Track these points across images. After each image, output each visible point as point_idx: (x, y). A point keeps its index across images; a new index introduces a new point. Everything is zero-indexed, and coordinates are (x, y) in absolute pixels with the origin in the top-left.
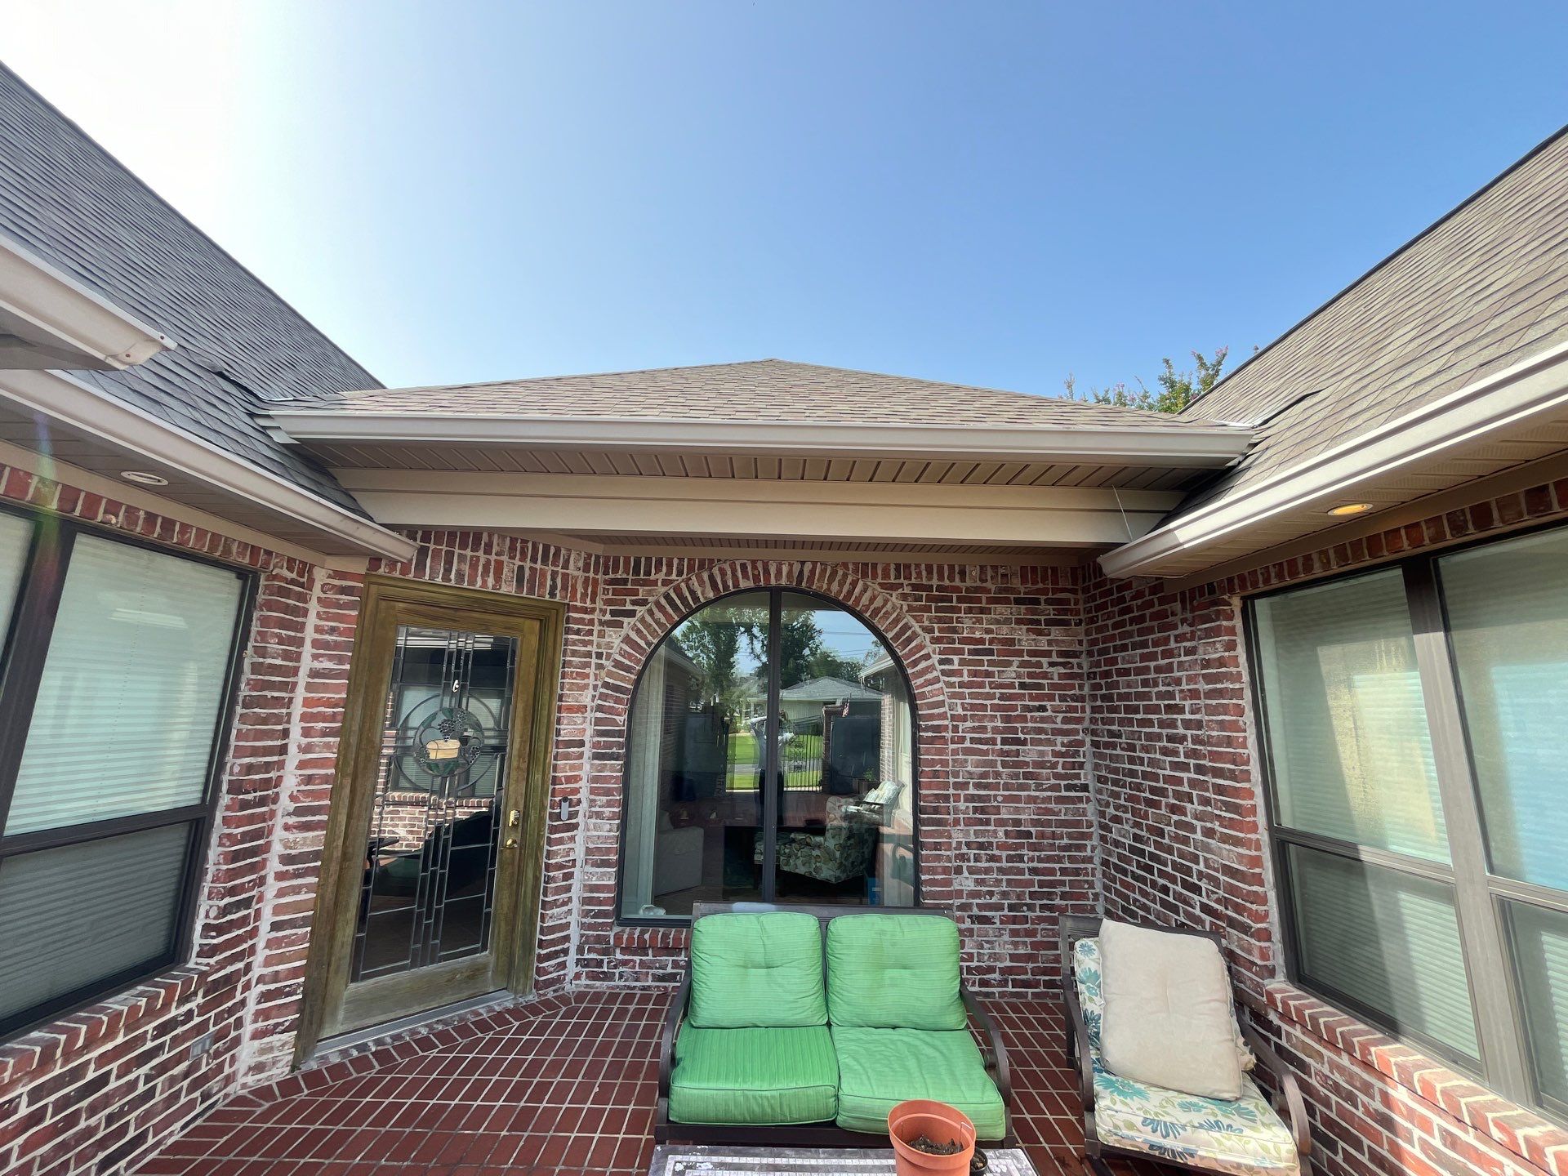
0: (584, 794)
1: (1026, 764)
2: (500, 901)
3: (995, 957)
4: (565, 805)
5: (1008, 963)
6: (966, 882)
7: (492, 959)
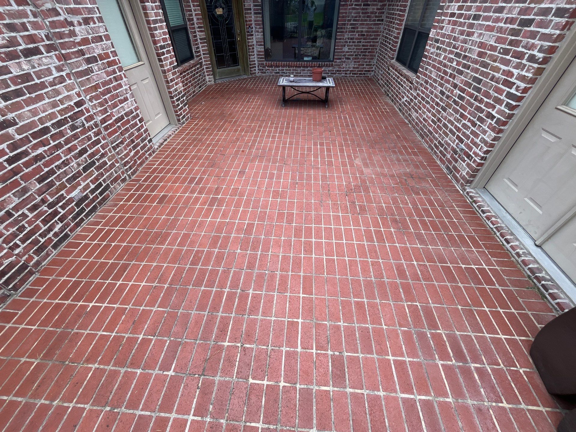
0: (253, 26)
1: (368, 13)
2: (240, 55)
3: (349, 68)
4: (250, 28)
5: (352, 69)
6: (346, 49)
7: (241, 67)
